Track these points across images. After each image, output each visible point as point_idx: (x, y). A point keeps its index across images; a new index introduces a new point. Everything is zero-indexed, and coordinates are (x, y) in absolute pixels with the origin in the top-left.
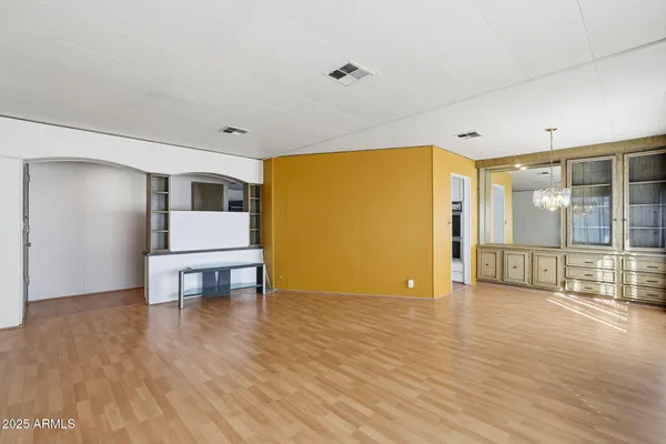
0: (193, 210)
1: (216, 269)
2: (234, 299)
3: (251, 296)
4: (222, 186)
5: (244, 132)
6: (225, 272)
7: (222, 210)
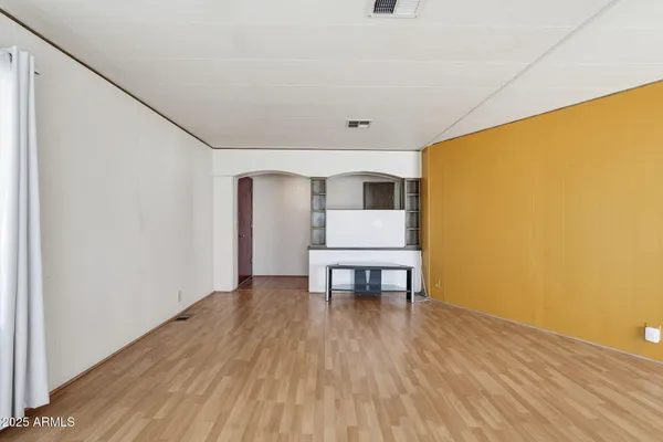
0: (365, 208)
1: (368, 268)
2: (383, 301)
3: (401, 301)
4: (393, 184)
5: (367, 123)
6: (376, 271)
7: (393, 208)
